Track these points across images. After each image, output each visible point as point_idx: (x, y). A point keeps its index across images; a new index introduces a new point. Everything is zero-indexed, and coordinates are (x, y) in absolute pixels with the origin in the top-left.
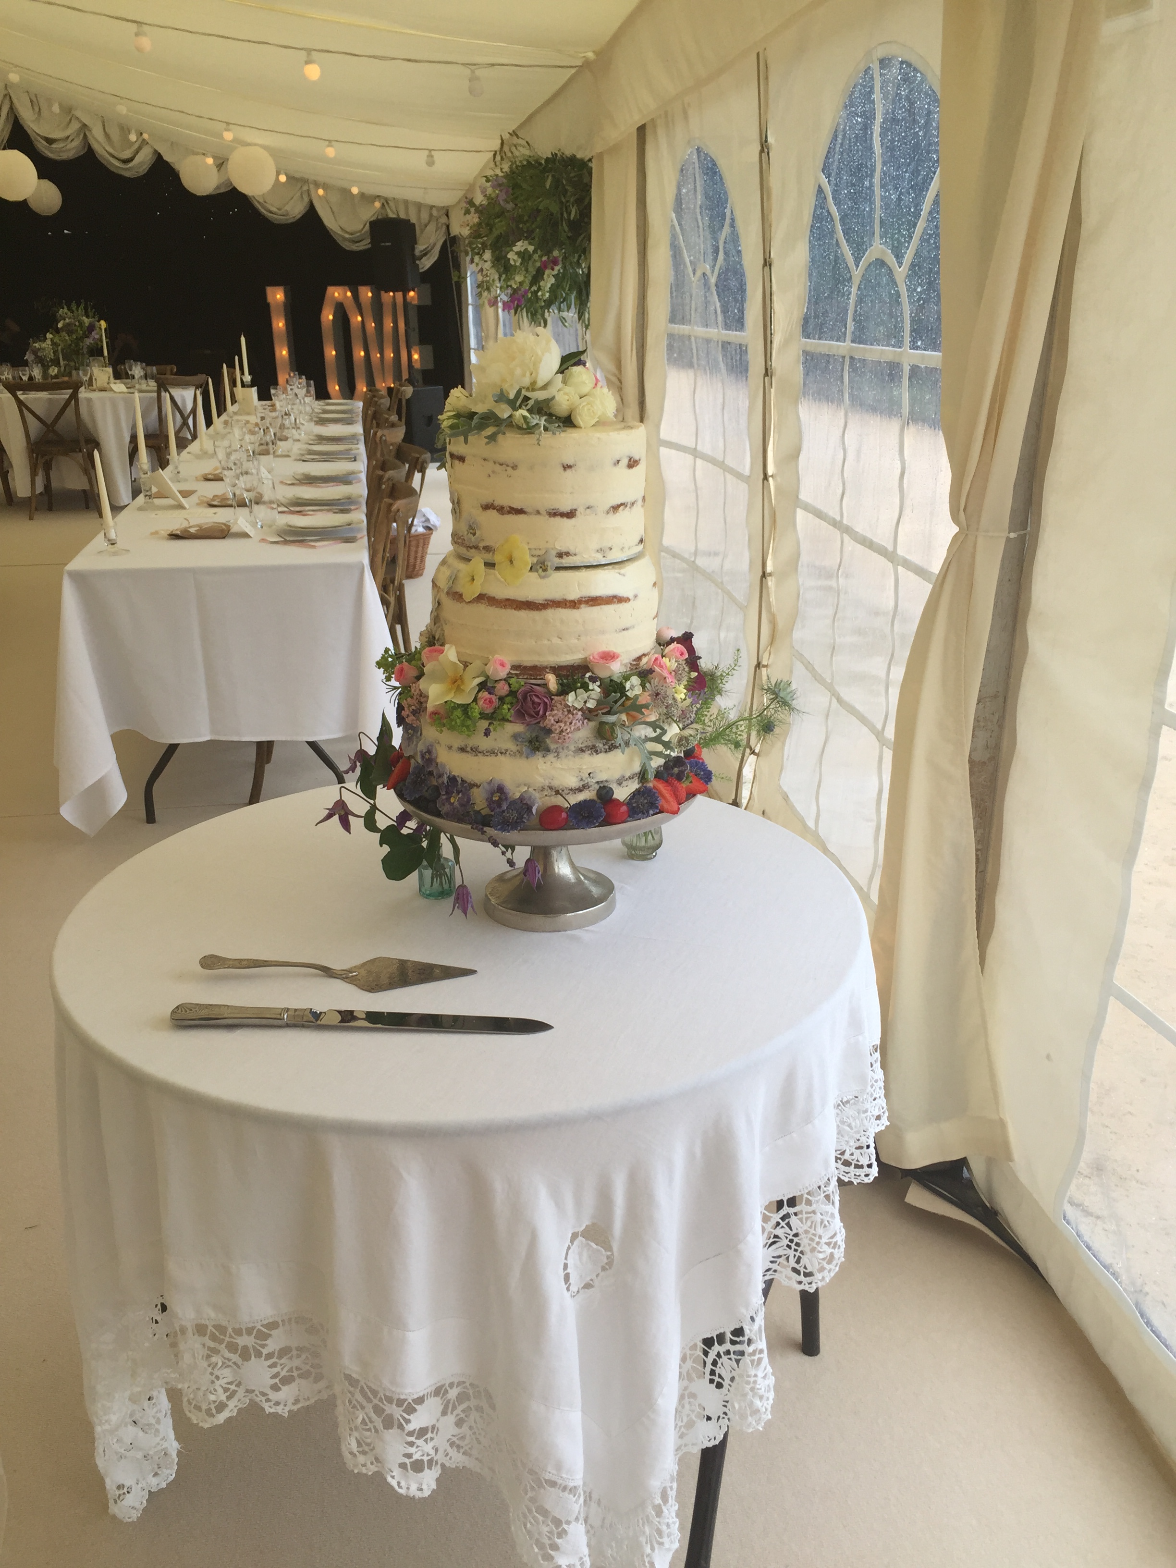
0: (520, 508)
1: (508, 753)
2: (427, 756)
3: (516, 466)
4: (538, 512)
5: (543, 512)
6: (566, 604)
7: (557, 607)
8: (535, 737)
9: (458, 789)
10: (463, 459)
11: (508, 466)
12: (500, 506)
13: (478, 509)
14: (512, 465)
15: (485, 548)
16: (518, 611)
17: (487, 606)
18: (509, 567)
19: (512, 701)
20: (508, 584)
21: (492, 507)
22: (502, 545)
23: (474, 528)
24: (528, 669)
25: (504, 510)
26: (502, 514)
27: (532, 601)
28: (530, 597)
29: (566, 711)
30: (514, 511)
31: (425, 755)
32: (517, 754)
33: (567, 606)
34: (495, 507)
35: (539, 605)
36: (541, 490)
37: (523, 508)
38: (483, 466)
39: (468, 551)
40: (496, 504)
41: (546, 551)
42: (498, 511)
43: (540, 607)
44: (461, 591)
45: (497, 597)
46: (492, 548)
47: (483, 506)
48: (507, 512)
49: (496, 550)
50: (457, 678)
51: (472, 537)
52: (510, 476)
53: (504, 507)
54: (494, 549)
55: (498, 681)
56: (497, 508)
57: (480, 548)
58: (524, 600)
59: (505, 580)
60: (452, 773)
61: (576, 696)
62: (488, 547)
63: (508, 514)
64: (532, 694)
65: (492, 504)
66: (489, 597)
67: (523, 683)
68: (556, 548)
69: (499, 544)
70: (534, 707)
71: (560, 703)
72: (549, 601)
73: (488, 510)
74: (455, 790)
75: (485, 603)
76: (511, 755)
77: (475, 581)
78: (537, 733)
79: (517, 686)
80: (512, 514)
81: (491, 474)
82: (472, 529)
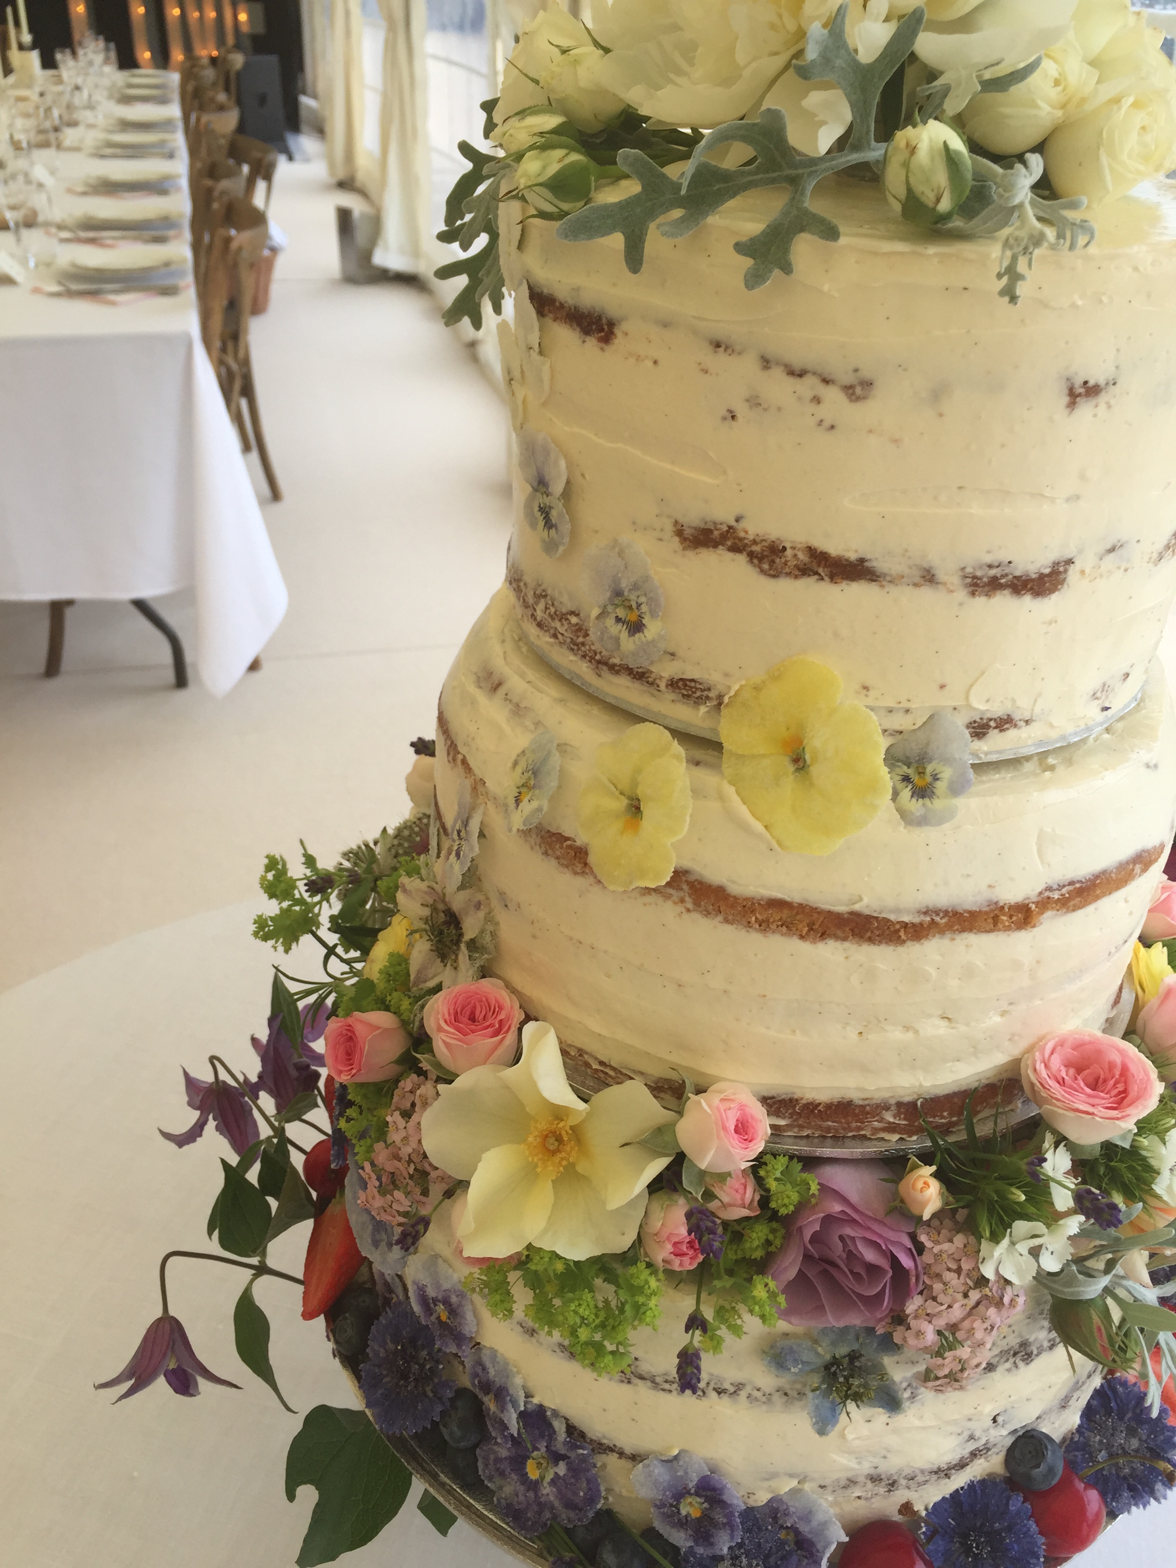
0: (853, 556)
1: (743, 1394)
2: (441, 1310)
3: (868, 384)
4: (929, 577)
5: (948, 573)
6: (996, 920)
7: (963, 930)
8: (845, 1357)
9: (553, 1449)
10: (606, 327)
11: (826, 381)
12: (766, 544)
13: (660, 540)
14: (848, 379)
15: (680, 684)
16: (814, 942)
17: (688, 910)
18: (789, 781)
19: (771, 1237)
20: (779, 843)
21: (729, 543)
22: (757, 688)
23: (634, 605)
24: (820, 1111)
25: (783, 560)
26: (772, 572)
27: (875, 915)
28: (866, 900)
29: (975, 1295)
30: (825, 566)
31: (435, 1305)
32: (776, 1397)
33: (1000, 926)
34: (740, 544)
35: (898, 927)
36: (960, 488)
37: (868, 557)
38: (706, 372)
39: (599, 676)
40: (746, 532)
41: (931, 717)
42: (756, 561)
43: (902, 933)
44: (582, 838)
45: (734, 889)
46: (709, 689)
47: (688, 532)
48: (797, 567)
49: (726, 699)
50: (563, 1133)
51: (624, 635)
52: (832, 427)
53: (784, 549)
54: (720, 697)
55: (722, 1177)
56: (749, 549)
57: (658, 681)
58: (842, 909)
59: (766, 827)
60: (533, 1397)
61: (1013, 1243)
62: (693, 684)
63: (796, 577)
64: (849, 1231)
65: (728, 532)
66: (700, 883)
67: (814, 1188)
68: (969, 706)
69: (743, 683)
70: (857, 1276)
71: (954, 1266)
72: (937, 913)
73: (711, 549)
74: (542, 1445)
75: (682, 901)
76: (756, 1399)
77: (647, 824)
78: (856, 1347)
79: (795, 1197)
80: (816, 577)
81: (741, 409)
82: (625, 607)
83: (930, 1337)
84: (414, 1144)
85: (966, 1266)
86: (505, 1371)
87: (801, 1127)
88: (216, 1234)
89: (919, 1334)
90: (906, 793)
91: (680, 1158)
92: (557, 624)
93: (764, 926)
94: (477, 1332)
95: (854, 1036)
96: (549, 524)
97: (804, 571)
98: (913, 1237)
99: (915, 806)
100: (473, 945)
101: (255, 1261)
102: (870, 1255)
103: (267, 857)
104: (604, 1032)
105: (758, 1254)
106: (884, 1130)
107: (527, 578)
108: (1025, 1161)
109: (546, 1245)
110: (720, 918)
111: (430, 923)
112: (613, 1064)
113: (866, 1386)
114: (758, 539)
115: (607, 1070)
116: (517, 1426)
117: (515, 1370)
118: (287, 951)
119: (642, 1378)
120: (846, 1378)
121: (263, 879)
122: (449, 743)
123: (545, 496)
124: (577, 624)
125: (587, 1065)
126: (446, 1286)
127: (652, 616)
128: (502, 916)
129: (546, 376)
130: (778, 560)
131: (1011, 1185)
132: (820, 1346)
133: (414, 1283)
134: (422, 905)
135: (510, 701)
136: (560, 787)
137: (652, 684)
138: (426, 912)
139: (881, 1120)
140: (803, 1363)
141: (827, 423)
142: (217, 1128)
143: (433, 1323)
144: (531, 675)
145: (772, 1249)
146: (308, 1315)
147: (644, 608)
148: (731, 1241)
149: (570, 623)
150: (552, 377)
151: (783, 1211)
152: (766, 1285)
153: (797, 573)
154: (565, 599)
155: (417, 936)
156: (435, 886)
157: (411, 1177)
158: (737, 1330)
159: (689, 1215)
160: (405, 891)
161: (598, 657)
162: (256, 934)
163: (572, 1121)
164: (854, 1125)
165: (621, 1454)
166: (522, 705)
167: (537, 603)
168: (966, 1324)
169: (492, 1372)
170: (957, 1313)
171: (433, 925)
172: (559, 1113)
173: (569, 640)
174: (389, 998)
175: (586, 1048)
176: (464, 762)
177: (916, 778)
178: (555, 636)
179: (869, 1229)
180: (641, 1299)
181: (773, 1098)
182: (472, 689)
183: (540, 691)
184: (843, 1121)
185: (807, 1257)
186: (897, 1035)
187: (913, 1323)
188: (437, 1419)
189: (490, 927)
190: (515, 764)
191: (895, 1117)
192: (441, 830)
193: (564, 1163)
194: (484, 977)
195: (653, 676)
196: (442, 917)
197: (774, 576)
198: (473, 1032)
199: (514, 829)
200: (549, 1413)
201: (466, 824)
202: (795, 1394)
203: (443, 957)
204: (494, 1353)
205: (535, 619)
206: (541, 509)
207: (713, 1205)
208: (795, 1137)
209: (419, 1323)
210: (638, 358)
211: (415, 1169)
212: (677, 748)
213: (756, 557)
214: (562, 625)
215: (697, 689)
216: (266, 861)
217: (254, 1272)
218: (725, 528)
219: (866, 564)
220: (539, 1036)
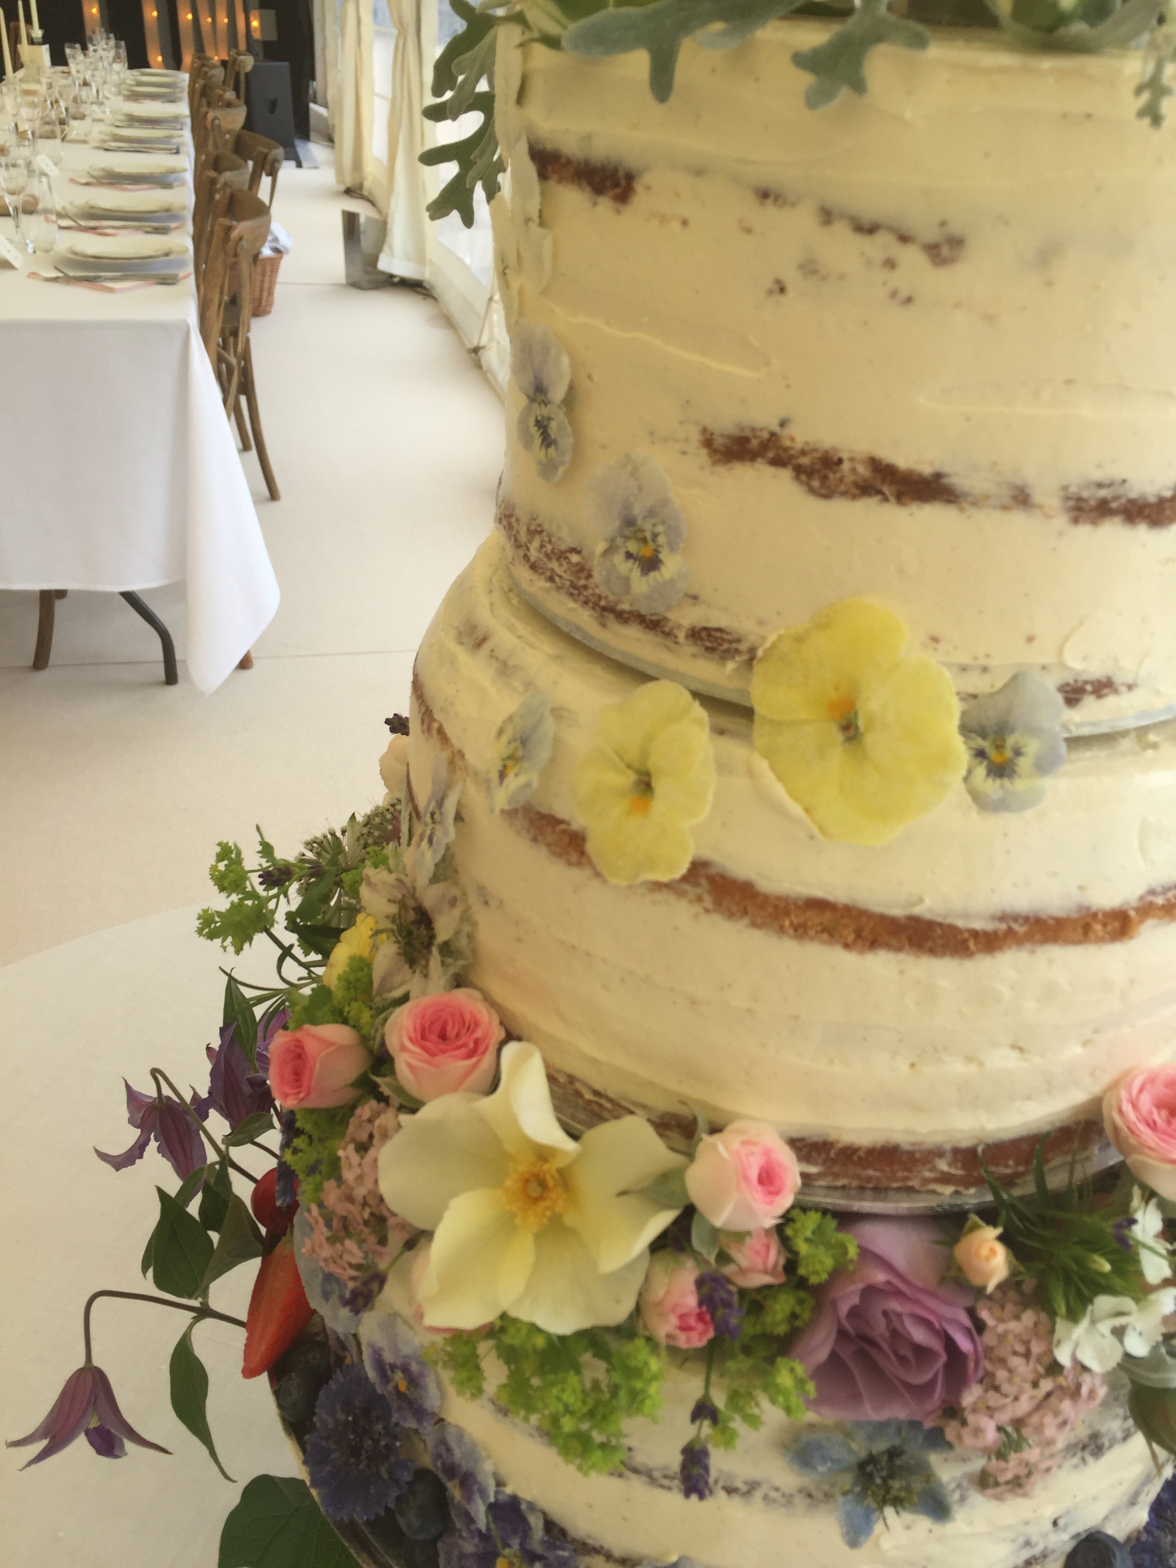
2: (400, 1381)
4: (1022, 498)
5: (1046, 493)
6: (1087, 929)
7: (1046, 941)
8: (883, 1453)
9: (528, 1547)
10: (623, 182)
11: (904, 238)
12: (817, 455)
13: (684, 453)
14: (931, 235)
15: (703, 634)
16: (861, 952)
17: (707, 911)
18: (837, 753)
19: (798, 1310)
20: (823, 830)
21: (771, 454)
22: (799, 639)
23: (648, 535)
24: (860, 1158)
25: (838, 475)
26: (823, 491)
27: (939, 920)
28: (928, 902)
29: (1047, 1385)
30: (892, 483)
31: (393, 1372)
32: (799, 1500)
33: (1092, 936)
34: (784, 455)
35: (966, 935)
36: (1069, 382)
37: (946, 469)
38: (748, 231)
39: (604, 626)
40: (792, 439)
41: (1014, 678)
42: (804, 477)
43: (971, 944)
44: (579, 821)
45: (765, 886)
46: (739, 641)
47: (719, 442)
48: (856, 484)
49: (760, 653)
50: (549, 1178)
51: (636, 574)
52: (909, 300)
53: (840, 461)
54: (752, 651)
55: (740, 1237)
56: (795, 462)
57: (676, 632)
58: (897, 912)
59: (807, 810)
60: (504, 1485)
61: (1093, 1322)
62: (718, 634)
63: (854, 497)
64: (894, 1305)
65: (769, 440)
66: (723, 877)
67: (853, 1252)
68: (1062, 665)
69: (782, 631)
70: (903, 1360)
71: (1020, 1349)
72: (1015, 918)
73: (748, 463)
74: (515, 1543)
75: (699, 899)
76: (774, 1501)
77: (659, 804)
78: (897, 1441)
79: (829, 1262)
80: (879, 497)
81: (792, 279)
82: (638, 539)
83: (991, 1435)
84: (369, 1185)
85: (1037, 1348)
86: (473, 1453)
87: (836, 1176)
88: (150, 1272)
89: (978, 1431)
90: (981, 771)
91: (689, 1212)
92: (554, 565)
93: (801, 931)
94: (441, 1407)
95: (905, 1068)
96: (547, 441)
97: (864, 489)
98: (972, 1313)
99: (991, 787)
100: (447, 949)
101: (195, 1303)
102: (919, 1335)
103: (220, 844)
104: (599, 1056)
105: (782, 1329)
106: (936, 1180)
107: (519, 512)
108: (1111, 1222)
109: (524, 1314)
110: (746, 921)
111: (398, 922)
112: (611, 1095)
113: (908, 1489)
114: (807, 448)
115: (603, 1102)
116: (485, 1520)
117: (484, 1453)
118: (237, 952)
119: (636, 1471)
120: (885, 1480)
121: (214, 868)
122: (424, 709)
123: (543, 406)
124: (578, 564)
125: (579, 1094)
126: (406, 1350)
127: (673, 547)
128: (481, 915)
129: (547, 253)
130: (831, 476)
131: (1094, 1251)
132: (853, 1440)
133: (371, 1345)
134: (389, 901)
135: (497, 658)
136: (553, 760)
137: (668, 634)
138: (393, 909)
139: (933, 1169)
140: (833, 1460)
141: (903, 294)
142: (159, 1150)
143: (390, 1393)
144: (522, 628)
145: (798, 1323)
146: (249, 1372)
147: (661, 539)
148: (749, 1312)
149: (569, 563)
150: (555, 256)
151: (814, 1280)
152: (792, 1370)
153: (855, 491)
154: (564, 533)
155: (384, 936)
156: (405, 879)
157: (366, 1223)
158: (753, 1421)
159: (700, 1283)
160: (370, 884)
161: (603, 603)
162: (200, 931)
163: (559, 1163)
164: (900, 1174)
165: (609, 1557)
166: (511, 663)
167: (530, 541)
168: (1035, 1419)
169: (457, 1453)
170: (1024, 1406)
171: (401, 924)
172: (543, 1153)
173: (568, 583)
174: (347, 1009)
175: (578, 1073)
176: (441, 731)
177: (992, 754)
178: (551, 579)
179: (918, 1303)
180: (638, 1385)
181: (802, 1140)
182: (452, 645)
183: (532, 646)
184: (887, 1169)
185: (842, 1334)
186: (957, 1067)
187: (971, 1419)
188: (392, 1505)
189: (467, 928)
190: (501, 732)
191: (950, 1165)
192: (414, 815)
193: (548, 1213)
194: (458, 986)
195: (670, 625)
196: (412, 916)
197: (826, 497)
198: (443, 1052)
199: (497, 809)
200: (523, 1506)
201: (440, 804)
202: (820, 1496)
203: (412, 962)
204: (460, 1433)
205: (528, 561)
206: (539, 423)
207: (728, 1270)
208: (828, 1188)
209: (374, 1391)
210: (663, 220)
211: (372, 1214)
212: (699, 711)
213: (805, 472)
214: (561, 565)
215: (724, 640)
216: (218, 849)
217: (194, 1314)
218: (765, 435)
219: (945, 481)
220: (522, 1060)
